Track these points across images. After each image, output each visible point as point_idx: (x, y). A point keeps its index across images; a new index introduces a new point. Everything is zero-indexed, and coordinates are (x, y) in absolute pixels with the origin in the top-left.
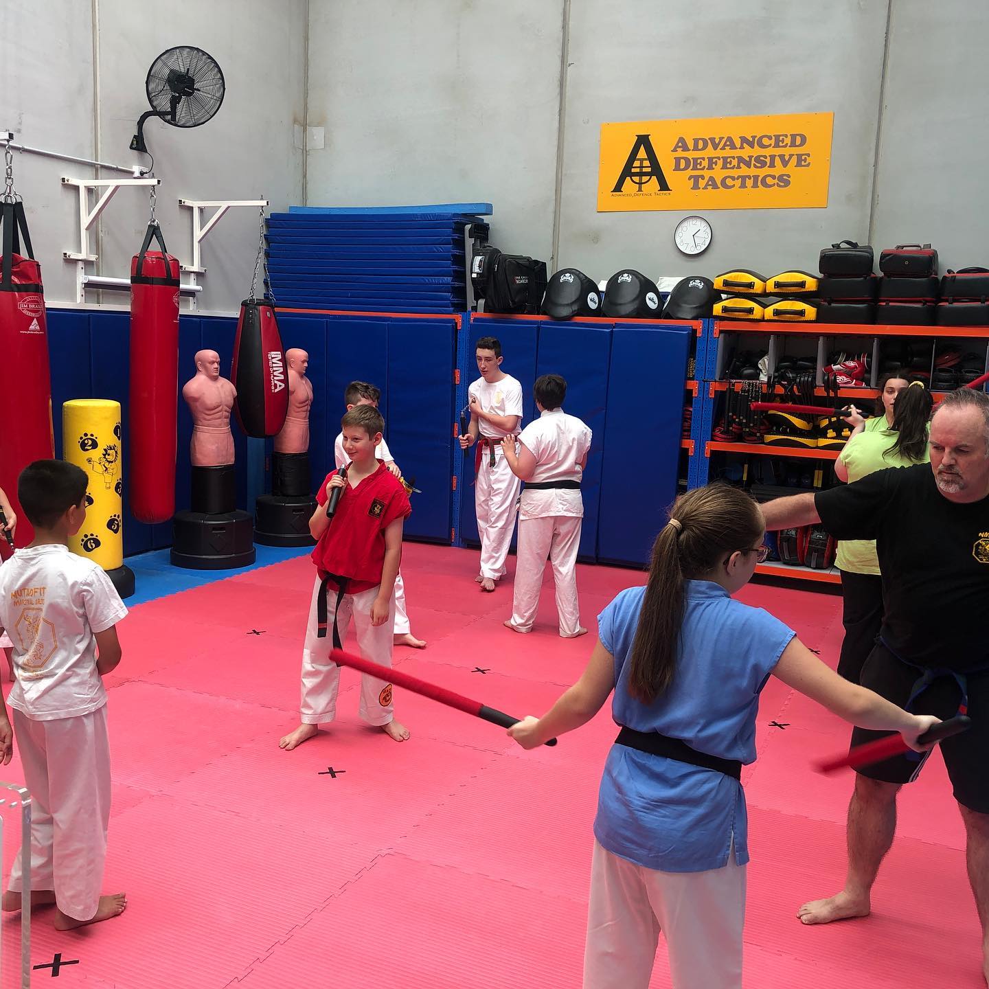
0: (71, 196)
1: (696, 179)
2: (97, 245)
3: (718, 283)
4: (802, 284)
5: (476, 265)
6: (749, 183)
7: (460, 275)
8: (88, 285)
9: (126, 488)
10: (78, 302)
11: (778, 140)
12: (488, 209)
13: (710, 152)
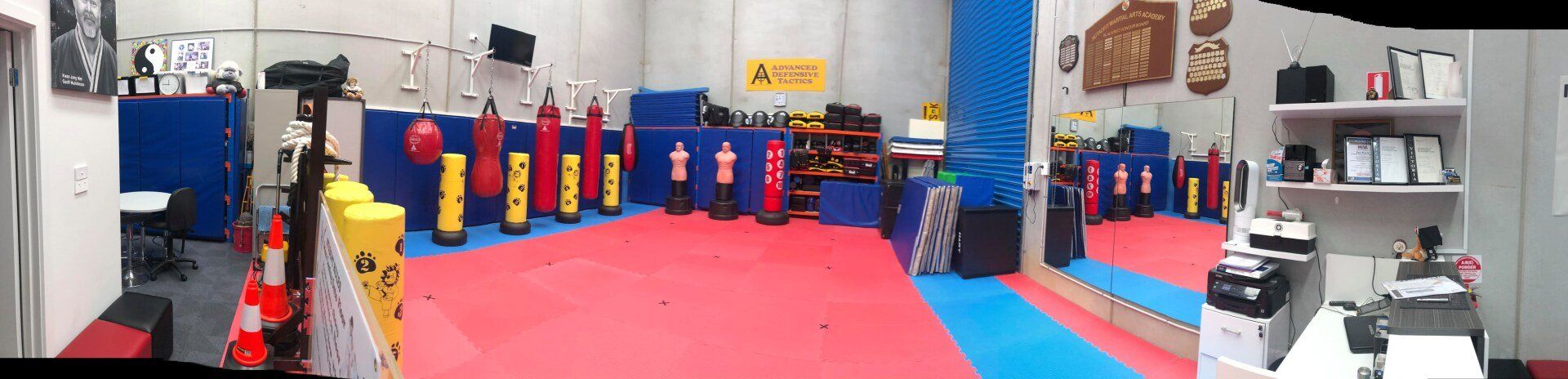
0: (569, 88)
1: (780, 80)
2: (576, 104)
3: (791, 115)
4: (819, 116)
5: (704, 109)
6: (799, 82)
7: (698, 113)
8: (573, 118)
9: (581, 185)
10: (569, 124)
11: (808, 68)
12: (707, 90)
13: (785, 70)
